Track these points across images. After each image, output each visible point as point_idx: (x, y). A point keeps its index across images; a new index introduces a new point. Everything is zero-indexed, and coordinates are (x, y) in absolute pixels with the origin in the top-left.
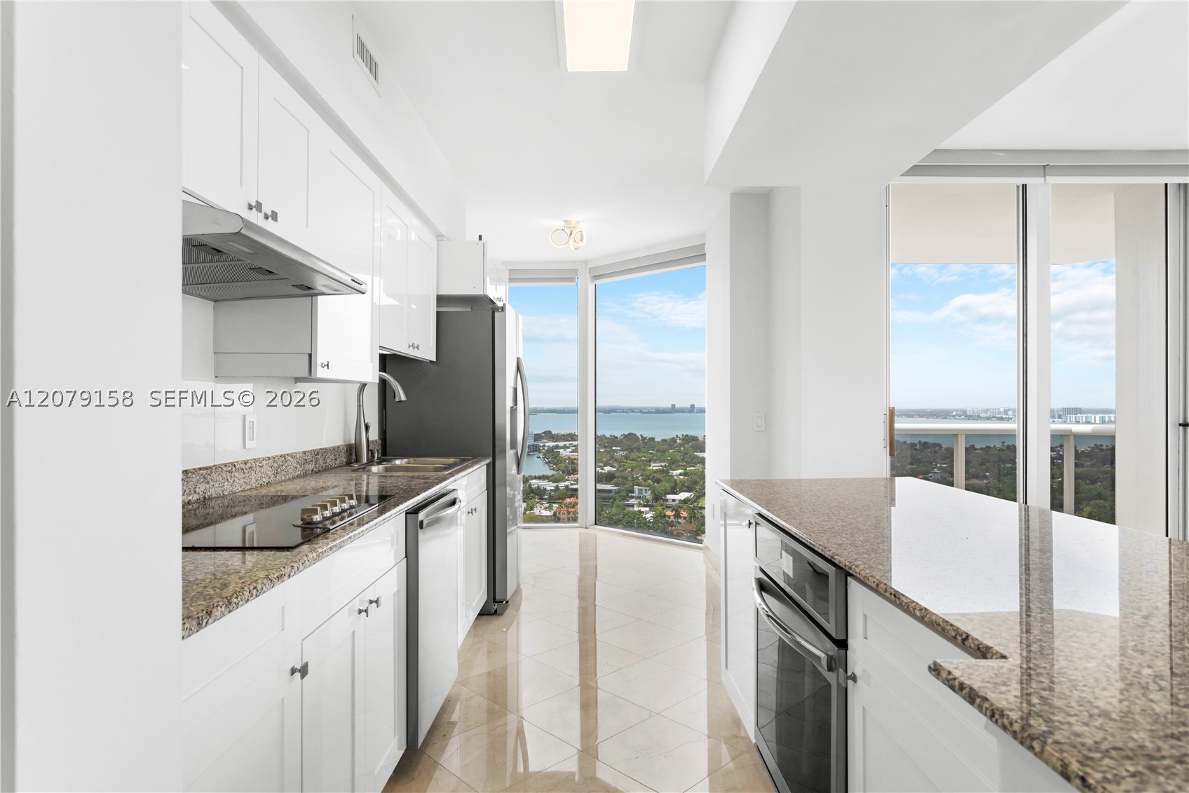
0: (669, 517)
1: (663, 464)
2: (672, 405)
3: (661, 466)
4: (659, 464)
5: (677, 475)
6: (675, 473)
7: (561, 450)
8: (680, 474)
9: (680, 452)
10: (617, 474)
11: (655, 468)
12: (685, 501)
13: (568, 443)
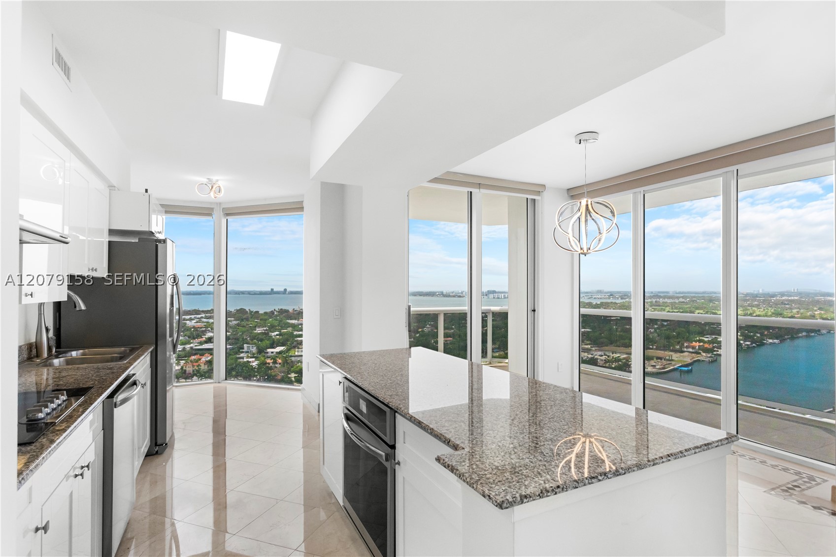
0: (269, 364)
1: (265, 329)
2: (271, 289)
3: (264, 330)
4: (262, 329)
5: (274, 336)
6: (273, 334)
7: (188, 322)
8: (277, 335)
9: (277, 320)
10: (231, 337)
11: (259, 332)
12: (280, 353)
13: (193, 317)
